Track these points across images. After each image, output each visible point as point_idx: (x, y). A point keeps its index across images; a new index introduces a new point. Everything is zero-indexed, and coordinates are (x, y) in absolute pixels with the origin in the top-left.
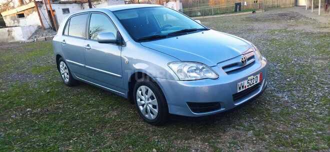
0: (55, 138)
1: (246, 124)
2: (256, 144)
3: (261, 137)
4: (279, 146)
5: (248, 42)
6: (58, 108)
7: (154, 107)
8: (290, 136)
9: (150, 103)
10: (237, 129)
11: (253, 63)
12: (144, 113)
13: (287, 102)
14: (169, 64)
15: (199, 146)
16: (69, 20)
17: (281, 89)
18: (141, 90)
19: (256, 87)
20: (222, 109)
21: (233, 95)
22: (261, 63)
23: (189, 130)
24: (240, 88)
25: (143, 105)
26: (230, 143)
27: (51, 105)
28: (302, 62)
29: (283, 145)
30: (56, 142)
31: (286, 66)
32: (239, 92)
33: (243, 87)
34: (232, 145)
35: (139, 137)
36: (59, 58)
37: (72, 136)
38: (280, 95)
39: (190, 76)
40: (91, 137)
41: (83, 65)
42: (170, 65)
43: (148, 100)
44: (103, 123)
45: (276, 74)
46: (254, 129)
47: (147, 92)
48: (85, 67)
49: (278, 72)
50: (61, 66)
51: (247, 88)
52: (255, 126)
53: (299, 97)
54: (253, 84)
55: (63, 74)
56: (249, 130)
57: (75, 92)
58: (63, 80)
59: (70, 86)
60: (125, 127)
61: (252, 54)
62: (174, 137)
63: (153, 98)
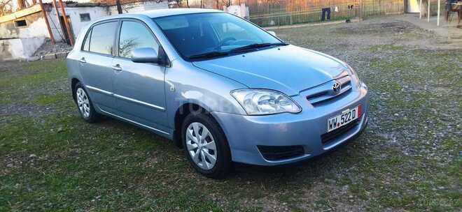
0: (70, 197)
1: (339, 176)
2: (353, 204)
3: (360, 194)
4: (385, 207)
5: (341, 62)
6: (73, 154)
7: (211, 152)
8: (401, 193)
9: (205, 147)
10: (327, 183)
11: (350, 91)
12: (196, 161)
13: (396, 145)
14: (232, 92)
15: (275, 207)
16: (91, 29)
17: (387, 128)
18: (192, 128)
19: (353, 125)
20: (306, 155)
21: (322, 136)
22: (360, 91)
23: (260, 186)
24: (331, 126)
25: (195, 150)
26: (317, 203)
27: (64, 149)
28: (415, 90)
29: (391, 205)
30: (71, 202)
31: (393, 96)
32: (329, 131)
33: (335, 124)
34: (320, 205)
35: (190, 194)
36: (76, 83)
37: (95, 194)
38: (386, 136)
39: (261, 109)
40: (122, 194)
41: (110, 93)
42: (235, 94)
43: (203, 142)
44: (139, 175)
45: (380, 107)
46: (350, 183)
47: (201, 131)
48: (112, 96)
49: (383, 103)
50: (78, 94)
51: (341, 125)
52: (352, 179)
53: (412, 138)
54: (349, 120)
55: (81, 106)
56: (344, 184)
57: (98, 131)
58: (82, 115)
59: (91, 123)
60: (169, 180)
61: (348, 79)
62: (238, 194)
63: (210, 140)
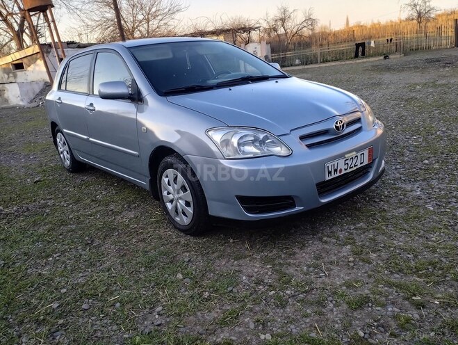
0: (26, 254)
1: (342, 235)
2: (353, 268)
3: (362, 256)
4: (392, 273)
6: (46, 206)
7: (188, 204)
8: (416, 256)
9: (181, 198)
10: (326, 242)
11: (359, 130)
12: (173, 214)
13: (419, 198)
14: (208, 131)
15: (256, 270)
16: (67, 65)
17: (411, 178)
18: (167, 177)
19: (363, 171)
20: (298, 209)
21: (317, 185)
23: (243, 243)
24: (330, 173)
25: (171, 201)
26: (309, 266)
27: (35, 201)
28: (454, 133)
29: (401, 271)
30: (26, 261)
31: (426, 140)
32: (327, 178)
33: (336, 170)
34: (311, 269)
35: (161, 253)
36: (55, 128)
37: (54, 251)
38: (408, 187)
39: (243, 151)
40: (84, 252)
41: (86, 137)
42: (210, 133)
43: (178, 193)
44: (109, 230)
45: (408, 153)
46: (353, 243)
47: (175, 179)
48: (87, 140)
49: (412, 149)
50: (58, 140)
51: (344, 172)
52: (356, 238)
53: (440, 190)
54: (355, 166)
55: (62, 153)
56: (345, 244)
57: (78, 181)
59: (71, 172)
60: (141, 237)
61: (358, 115)
62: (216, 254)
63: (186, 190)
